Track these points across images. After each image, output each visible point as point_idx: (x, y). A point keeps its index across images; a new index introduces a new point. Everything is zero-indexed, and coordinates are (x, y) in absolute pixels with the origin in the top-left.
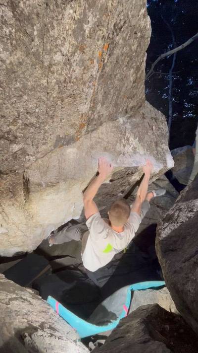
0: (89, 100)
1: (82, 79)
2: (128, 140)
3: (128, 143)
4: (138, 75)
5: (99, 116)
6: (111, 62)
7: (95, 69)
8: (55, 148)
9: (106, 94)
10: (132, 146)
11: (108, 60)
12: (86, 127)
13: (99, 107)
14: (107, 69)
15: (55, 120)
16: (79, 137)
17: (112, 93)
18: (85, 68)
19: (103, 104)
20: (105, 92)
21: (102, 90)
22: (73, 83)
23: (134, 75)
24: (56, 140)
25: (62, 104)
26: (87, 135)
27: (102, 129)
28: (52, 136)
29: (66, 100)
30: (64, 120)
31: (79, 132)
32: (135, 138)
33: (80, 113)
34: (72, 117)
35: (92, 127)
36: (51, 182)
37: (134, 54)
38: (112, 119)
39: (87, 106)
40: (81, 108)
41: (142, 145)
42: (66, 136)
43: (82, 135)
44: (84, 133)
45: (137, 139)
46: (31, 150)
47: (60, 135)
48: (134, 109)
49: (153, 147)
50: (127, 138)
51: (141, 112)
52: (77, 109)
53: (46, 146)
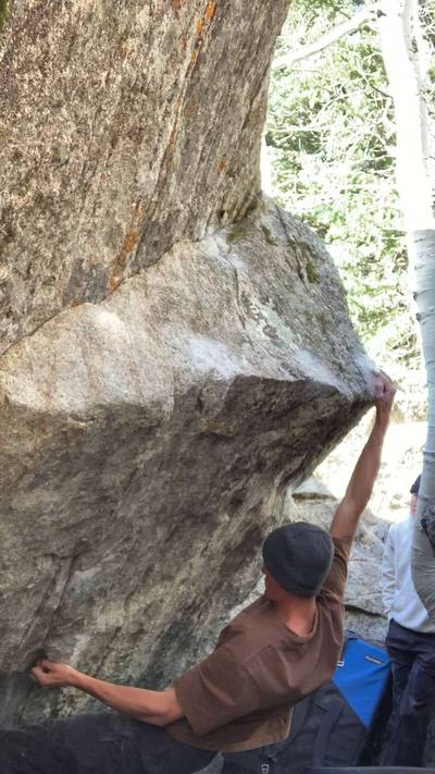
0: (161, 154)
1: (161, 87)
2: (247, 303)
3: (250, 314)
4: (255, 105)
5: (169, 216)
6: (213, 55)
8: (64, 304)
9: (188, 147)
10: (263, 323)
11: (209, 45)
13: (173, 185)
14: (205, 71)
15: (87, 202)
16: (117, 279)
17: (200, 148)
18: (171, 57)
20: (188, 142)
21: (183, 133)
24: (72, 278)
25: (110, 155)
26: (137, 279)
27: (172, 262)
28: (69, 259)
29: (121, 142)
30: (100, 212)
31: (120, 262)
32: (264, 300)
33: (138, 194)
34: (118, 204)
35: (147, 253)
36: (75, 417)
37: (257, 41)
38: (191, 233)
39: (154, 176)
40: (143, 179)
41: (287, 324)
42: (93, 267)
43: (125, 274)
44: (128, 270)
45: (271, 304)
46: (20, 296)
47: (82, 261)
48: (235, 212)
49: (317, 331)
50: (243, 296)
51: (258, 225)
52: (136, 181)
53: (50, 290)
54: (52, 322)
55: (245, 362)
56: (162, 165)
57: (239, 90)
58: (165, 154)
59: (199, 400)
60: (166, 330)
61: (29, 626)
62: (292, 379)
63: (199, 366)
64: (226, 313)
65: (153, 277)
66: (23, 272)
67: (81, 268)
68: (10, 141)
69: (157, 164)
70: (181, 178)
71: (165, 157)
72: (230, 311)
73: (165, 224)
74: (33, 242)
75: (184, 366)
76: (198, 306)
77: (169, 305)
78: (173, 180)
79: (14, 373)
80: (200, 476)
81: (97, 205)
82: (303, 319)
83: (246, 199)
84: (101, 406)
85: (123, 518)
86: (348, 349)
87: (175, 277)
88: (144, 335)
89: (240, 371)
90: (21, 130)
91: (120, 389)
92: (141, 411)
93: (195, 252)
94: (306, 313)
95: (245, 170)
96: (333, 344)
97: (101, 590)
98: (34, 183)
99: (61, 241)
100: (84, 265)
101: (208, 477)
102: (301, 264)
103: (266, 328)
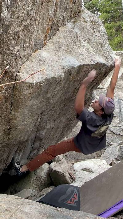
2: (80, 42)
8: (33, 52)
10: (85, 47)
24: (34, 45)
25: (41, 8)
26: (50, 40)
27: (59, 34)
28: (33, 40)
29: (44, 4)
30: (40, 24)
31: (46, 37)
32: (85, 41)
33: (49, 17)
34: (44, 21)
35: (53, 32)
36: (40, 83)
38: (64, 24)
39: (53, 11)
40: (50, 12)
41: (91, 47)
42: (39, 40)
43: (47, 40)
44: (48, 38)
45: (87, 42)
46: (23, 53)
47: (36, 39)
48: (75, 14)
49: (99, 48)
50: (79, 40)
51: (81, 17)
52: (48, 13)
53: (29, 49)
54: (30, 57)
55: (81, 61)
56: (55, 7)
58: (56, 3)
59: (70, 73)
61: (33, 129)
62: (94, 63)
63: (69, 64)
64: (75, 46)
65: (55, 39)
66: (23, 47)
67: (36, 41)
68: (16, 13)
69: (54, 7)
70: (60, 8)
71: (56, 4)
72: (76, 46)
73: (57, 23)
74: (24, 38)
75: (65, 64)
76: (67, 46)
77: (60, 47)
78: (58, 10)
79: (23, 73)
80: (71, 91)
81: (39, 23)
82: (96, 44)
83: (78, 9)
84: (46, 79)
85: (53, 103)
86: (108, 51)
87: (61, 38)
88: (54, 57)
89: (80, 64)
90: (19, 10)
91: (50, 74)
92: (56, 78)
93: (65, 29)
94: (97, 42)
96: (104, 51)
97: (48, 119)
98: (23, 23)
99: (31, 36)
100: (37, 40)
101: (73, 91)
102: (94, 28)
103: (86, 49)
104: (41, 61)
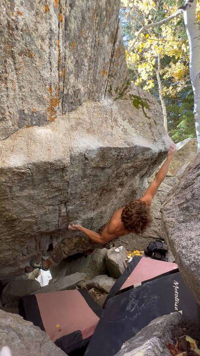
0: (55, 65)
1: (37, 30)
2: (116, 121)
3: (117, 125)
4: (116, 47)
5: (74, 92)
6: (75, 18)
7: (53, 20)
8: (20, 127)
9: (78, 64)
10: (122, 127)
11: (70, 12)
12: (60, 104)
13: (72, 79)
15: (10, 85)
16: (53, 117)
17: (87, 64)
18: (37, 13)
19: (77, 77)
20: (77, 61)
21: (72, 57)
22: (22, 31)
23: (111, 45)
24: (20, 118)
26: (64, 116)
27: (82, 109)
29: (19, 57)
31: (53, 111)
32: (124, 120)
33: (48, 82)
35: (69, 106)
37: (104, 13)
38: (93, 98)
39: (55, 74)
40: (47, 76)
41: (133, 127)
42: (33, 112)
43: (57, 114)
44: (59, 113)
45: (127, 121)
47: (23, 110)
49: (147, 128)
50: (114, 119)
51: (128, 94)
52: (42, 77)
56: (58, 69)
57: (101, 38)
59: (85, 157)
60: (75, 133)
62: (128, 146)
63: (82, 145)
64: (104, 125)
65: (73, 115)
69: (55, 69)
71: (58, 66)
72: (107, 124)
73: (74, 94)
75: (76, 146)
76: (91, 124)
77: (78, 124)
82: (141, 124)
84: (31, 164)
86: (160, 134)
87: (83, 114)
88: (61, 136)
89: (101, 145)
91: (41, 156)
94: (143, 122)
95: (120, 75)
96: (153, 132)
100: (26, 112)
103: (123, 129)
104: (31, 139)
